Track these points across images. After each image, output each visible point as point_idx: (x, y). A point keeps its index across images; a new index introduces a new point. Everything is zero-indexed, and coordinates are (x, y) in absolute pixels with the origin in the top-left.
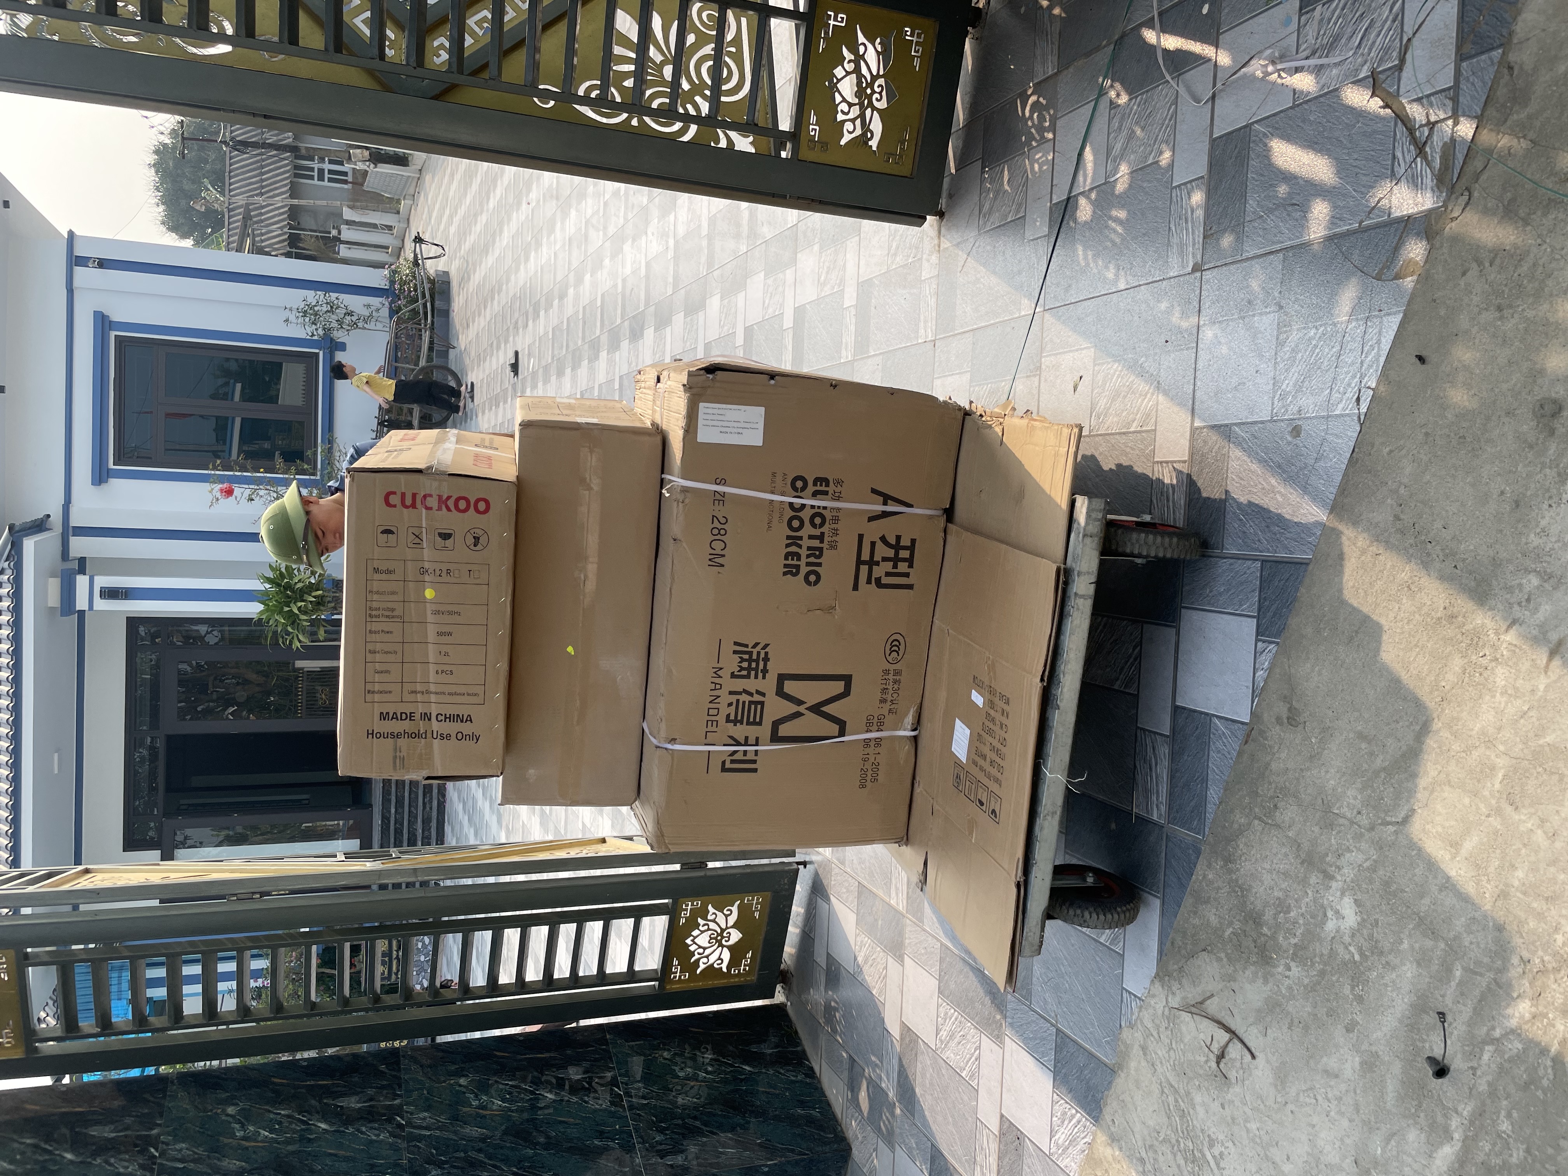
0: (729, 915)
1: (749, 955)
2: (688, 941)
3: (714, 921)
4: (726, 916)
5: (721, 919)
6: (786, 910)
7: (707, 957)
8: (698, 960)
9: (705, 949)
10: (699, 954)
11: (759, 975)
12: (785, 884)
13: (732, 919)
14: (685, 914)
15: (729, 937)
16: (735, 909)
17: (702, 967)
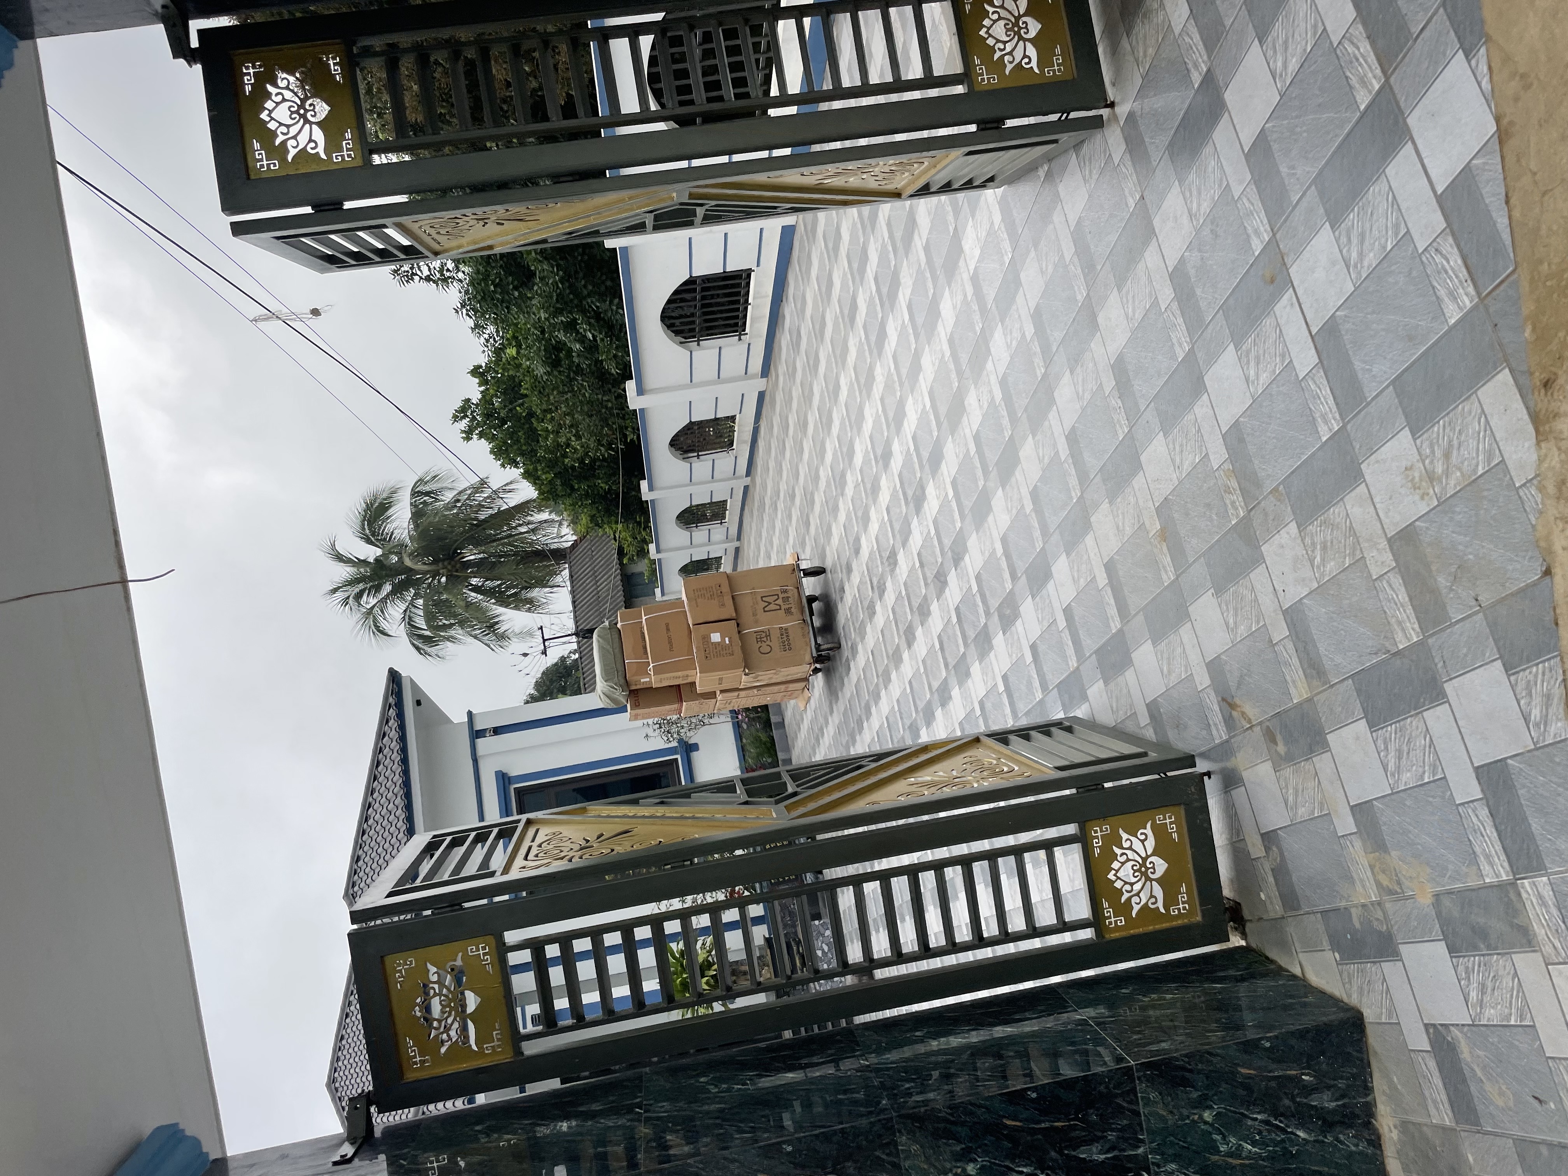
0: (1146, 839)
1: (1184, 889)
2: (1111, 876)
3: (1130, 848)
4: (1143, 841)
5: (1137, 845)
6: (1205, 825)
7: (1138, 894)
8: (1129, 899)
9: (1132, 884)
10: (1127, 891)
11: (1202, 911)
12: (1193, 794)
13: (1150, 844)
14: (1097, 843)
15: (1153, 868)
16: (1148, 831)
17: (1136, 908)
